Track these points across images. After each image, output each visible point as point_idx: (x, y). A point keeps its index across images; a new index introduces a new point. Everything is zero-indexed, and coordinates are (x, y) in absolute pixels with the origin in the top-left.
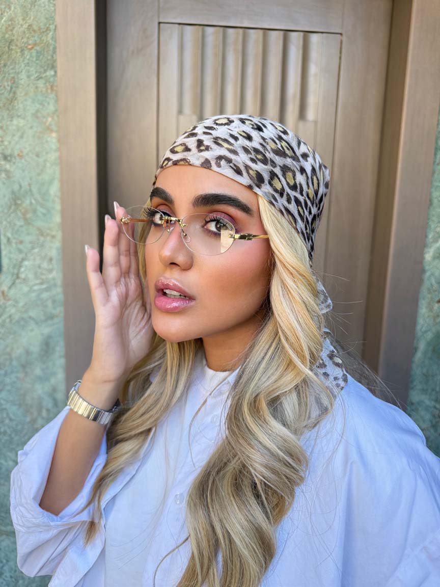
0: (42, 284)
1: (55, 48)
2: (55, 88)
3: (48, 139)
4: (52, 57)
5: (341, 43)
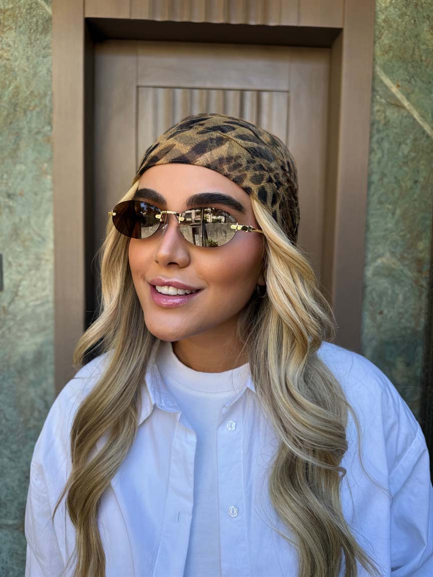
1: (51, 110)
2: (51, 141)
3: (45, 181)
4: (49, 116)
5: (289, 99)
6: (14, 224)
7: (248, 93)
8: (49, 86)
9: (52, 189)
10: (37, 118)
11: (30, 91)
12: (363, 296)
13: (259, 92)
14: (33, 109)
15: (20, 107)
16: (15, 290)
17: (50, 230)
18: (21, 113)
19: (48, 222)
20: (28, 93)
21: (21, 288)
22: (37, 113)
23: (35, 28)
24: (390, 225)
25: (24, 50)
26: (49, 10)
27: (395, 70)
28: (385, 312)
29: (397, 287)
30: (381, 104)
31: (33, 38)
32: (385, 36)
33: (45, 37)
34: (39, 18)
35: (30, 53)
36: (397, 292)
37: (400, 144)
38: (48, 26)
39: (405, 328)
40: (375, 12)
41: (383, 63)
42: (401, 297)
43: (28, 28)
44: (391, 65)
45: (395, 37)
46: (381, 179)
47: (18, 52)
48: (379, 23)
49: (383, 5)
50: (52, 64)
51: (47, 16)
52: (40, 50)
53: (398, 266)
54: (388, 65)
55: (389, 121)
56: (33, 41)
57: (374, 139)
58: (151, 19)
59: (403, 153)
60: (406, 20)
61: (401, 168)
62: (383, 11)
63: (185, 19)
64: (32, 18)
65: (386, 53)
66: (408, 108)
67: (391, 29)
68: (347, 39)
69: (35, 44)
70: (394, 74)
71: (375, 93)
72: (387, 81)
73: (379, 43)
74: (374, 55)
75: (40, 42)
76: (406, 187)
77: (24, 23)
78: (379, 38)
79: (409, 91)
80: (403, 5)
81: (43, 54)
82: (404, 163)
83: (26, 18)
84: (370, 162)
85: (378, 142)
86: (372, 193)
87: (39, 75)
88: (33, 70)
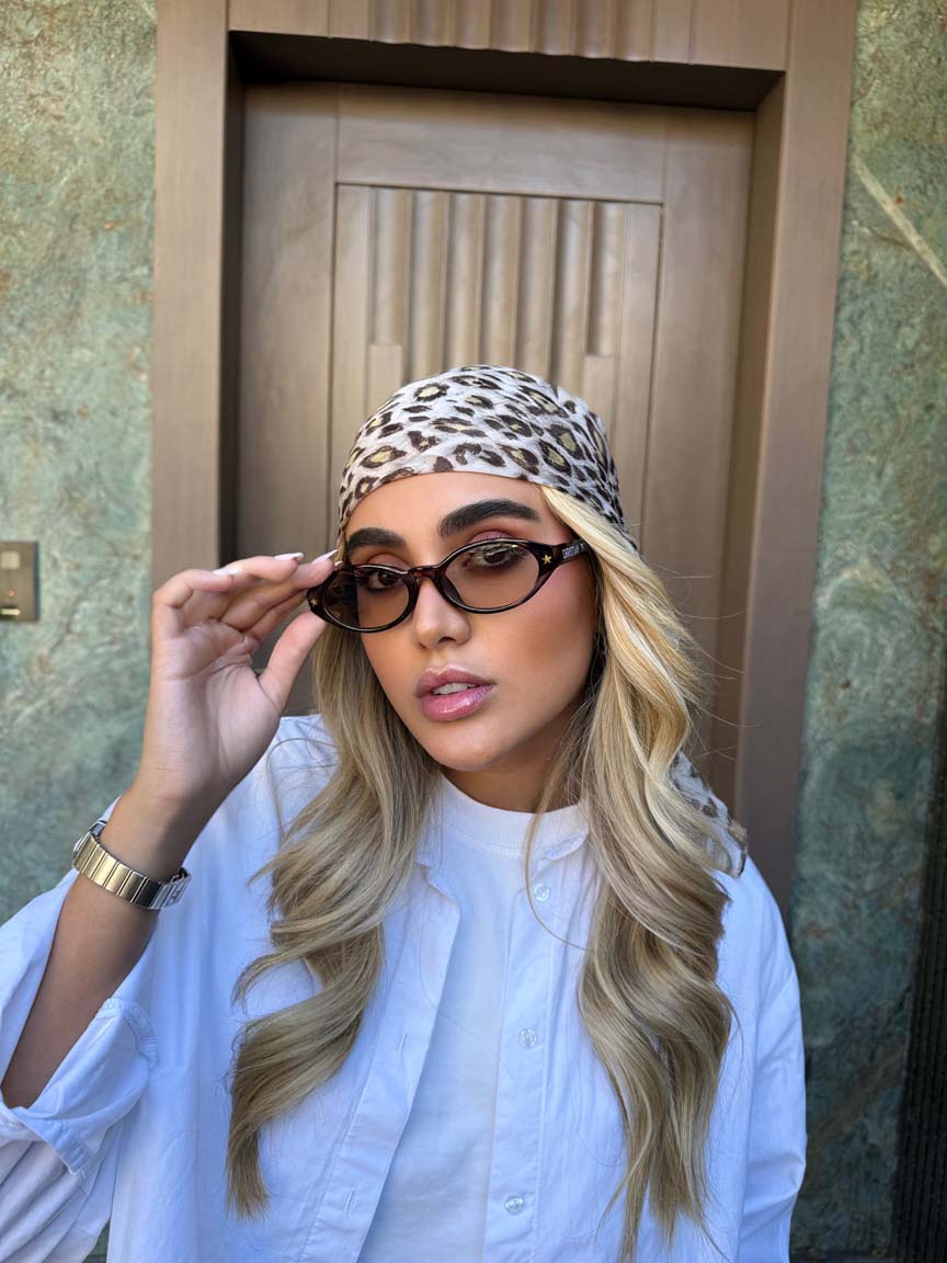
0: (112, 643)
1: (151, 230)
2: (149, 297)
3: (134, 385)
4: (146, 243)
5: (662, 219)
6: (67, 478)
7: (575, 205)
8: (147, 180)
9: (148, 404)
10: (119, 248)
11: (105, 189)
12: (810, 648)
13: (599, 203)
14: (112, 228)
15: (85, 224)
16: (65, 620)
17: (145, 492)
18: (84, 235)
19: (141, 475)
20: (101, 192)
21: (78, 617)
22: (121, 236)
23: (119, 51)
24: (871, 499)
25: (94, 98)
26: (151, 12)
27: (894, 166)
28: (855, 684)
29: (882, 630)
30: (862, 239)
31: (114, 72)
32: (875, 92)
33: (140, 72)
34: (128, 27)
35: (105, 105)
36: (882, 641)
37: (899, 325)
38: (148, 47)
39: (896, 719)
40: (856, 39)
41: (867, 150)
42: (889, 652)
43: (104, 49)
44: (884, 153)
45: (895, 93)
46: (857, 399)
47: (80, 101)
48: (862, 63)
49: (873, 24)
50: (154, 131)
51: (146, 25)
52: (128, 98)
53: (885, 586)
54: (879, 153)
55: (876, 276)
56: (113, 78)
57: (845, 314)
58: (372, 39)
59: (904, 344)
60: (919, 58)
61: (899, 378)
62: (872, 37)
63: (447, 42)
64: (112, 27)
65: (876, 128)
66: (918, 248)
67: (888, 77)
68: (793, 95)
69: (118, 84)
70: (891, 174)
71: (851, 215)
72: (876, 189)
73: (861, 106)
74: (849, 133)
75: (130, 82)
76: (909, 417)
77: (95, 37)
78: (862, 96)
79: (922, 212)
80: (916, 24)
81: (135, 108)
82: (906, 367)
83: (100, 28)
84: (833, 363)
85: (851, 320)
86: (835, 428)
87: (126, 152)
88: (114, 142)
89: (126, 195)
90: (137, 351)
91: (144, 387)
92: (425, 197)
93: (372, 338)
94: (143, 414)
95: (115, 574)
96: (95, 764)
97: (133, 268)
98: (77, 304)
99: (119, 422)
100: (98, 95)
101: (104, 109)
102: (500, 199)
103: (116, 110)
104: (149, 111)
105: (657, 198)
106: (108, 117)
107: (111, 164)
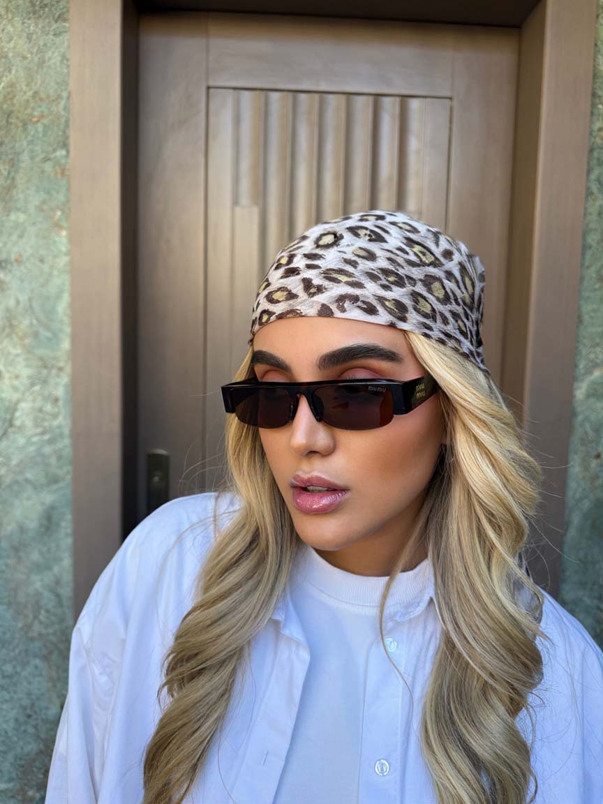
0: (43, 433)
1: (67, 122)
3: (57, 239)
4: (64, 132)
5: (451, 109)
7: (386, 100)
10: (44, 136)
11: (32, 92)
12: (570, 428)
13: (404, 98)
14: (38, 121)
15: (17, 118)
16: (8, 417)
17: (66, 320)
18: (17, 127)
19: (62, 307)
20: (30, 94)
21: (17, 414)
22: (45, 126)
25: (23, 23)
31: (38, 3)
33: (58, 2)
47: (13, 26)
50: (69, 47)
52: (49, 22)
56: (37, 8)
57: (593, 176)
69: (41, 12)
71: (597, 101)
75: (50, 10)
84: (586, 213)
85: (598, 180)
86: (587, 263)
87: (47, 64)
88: (39, 56)
89: (48, 97)
90: (59, 213)
91: (64, 240)
92: (275, 96)
93: (236, 202)
94: (63, 261)
95: (45, 382)
96: (33, 525)
97: (54, 150)
98: (13, 179)
99: (46, 267)
100: (25, 20)
101: (31, 32)
102: (331, 97)
103: (40, 32)
104: (65, 32)
105: (448, 94)
106: (34, 36)
107: (37, 72)
